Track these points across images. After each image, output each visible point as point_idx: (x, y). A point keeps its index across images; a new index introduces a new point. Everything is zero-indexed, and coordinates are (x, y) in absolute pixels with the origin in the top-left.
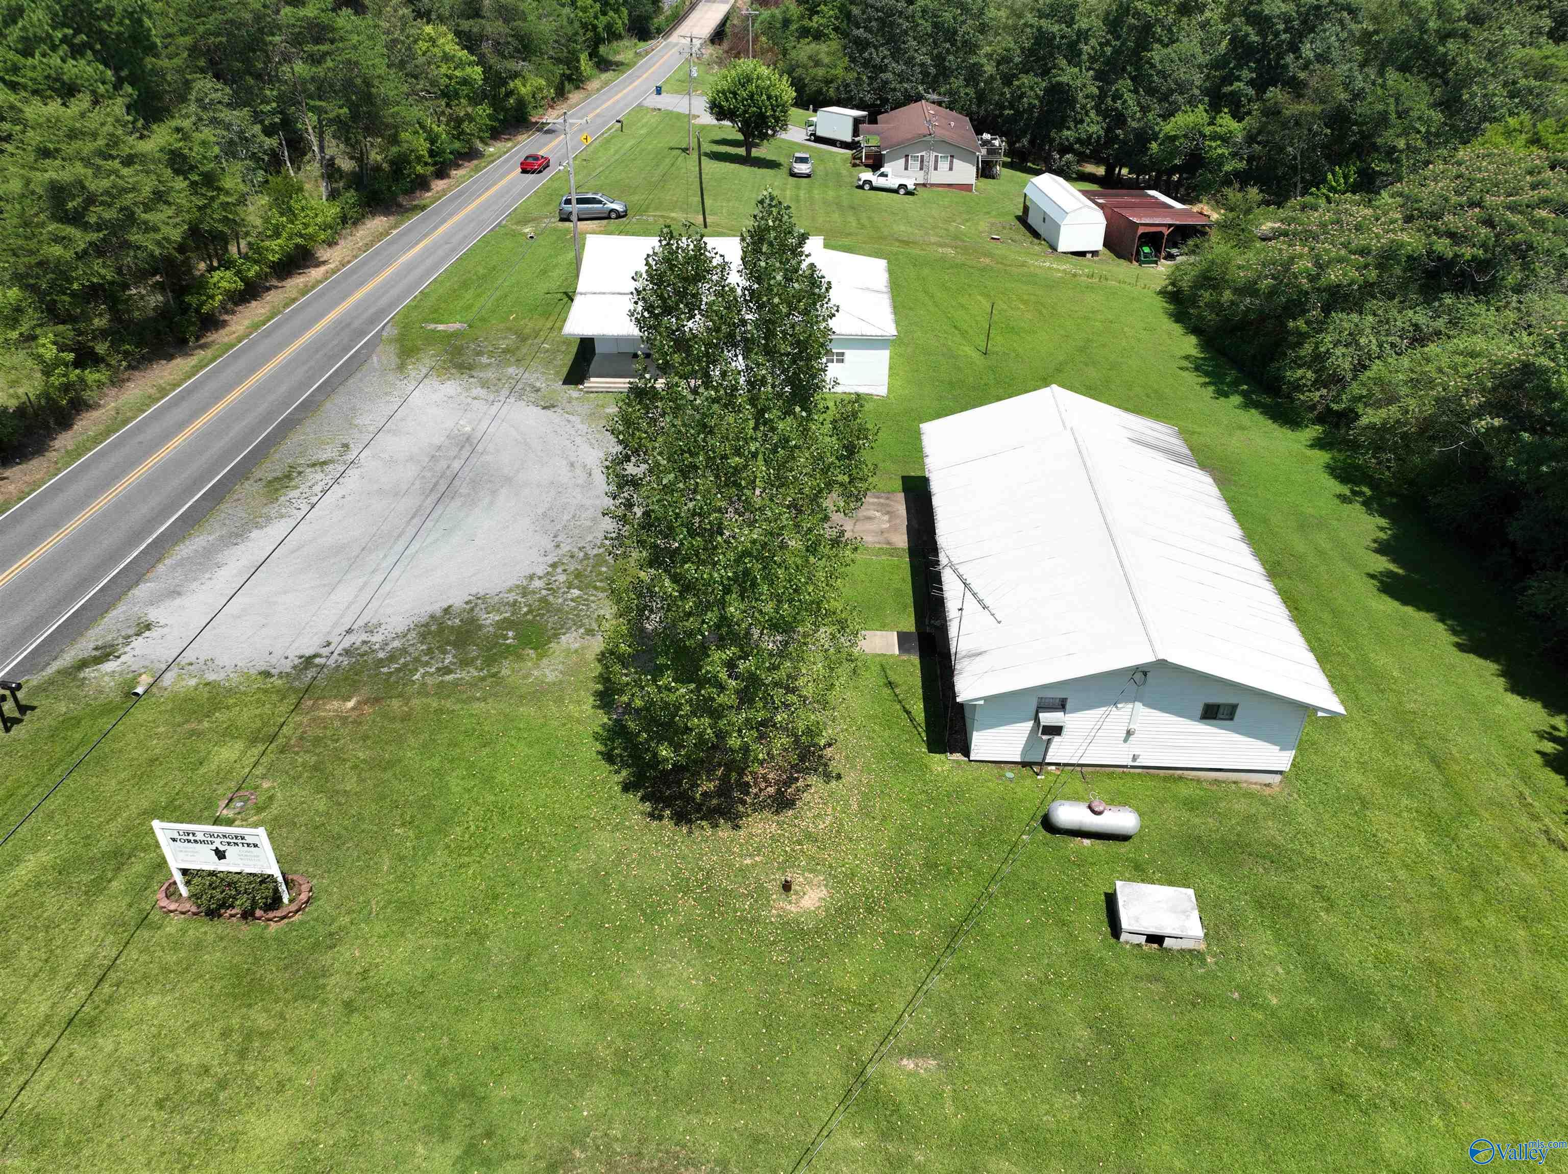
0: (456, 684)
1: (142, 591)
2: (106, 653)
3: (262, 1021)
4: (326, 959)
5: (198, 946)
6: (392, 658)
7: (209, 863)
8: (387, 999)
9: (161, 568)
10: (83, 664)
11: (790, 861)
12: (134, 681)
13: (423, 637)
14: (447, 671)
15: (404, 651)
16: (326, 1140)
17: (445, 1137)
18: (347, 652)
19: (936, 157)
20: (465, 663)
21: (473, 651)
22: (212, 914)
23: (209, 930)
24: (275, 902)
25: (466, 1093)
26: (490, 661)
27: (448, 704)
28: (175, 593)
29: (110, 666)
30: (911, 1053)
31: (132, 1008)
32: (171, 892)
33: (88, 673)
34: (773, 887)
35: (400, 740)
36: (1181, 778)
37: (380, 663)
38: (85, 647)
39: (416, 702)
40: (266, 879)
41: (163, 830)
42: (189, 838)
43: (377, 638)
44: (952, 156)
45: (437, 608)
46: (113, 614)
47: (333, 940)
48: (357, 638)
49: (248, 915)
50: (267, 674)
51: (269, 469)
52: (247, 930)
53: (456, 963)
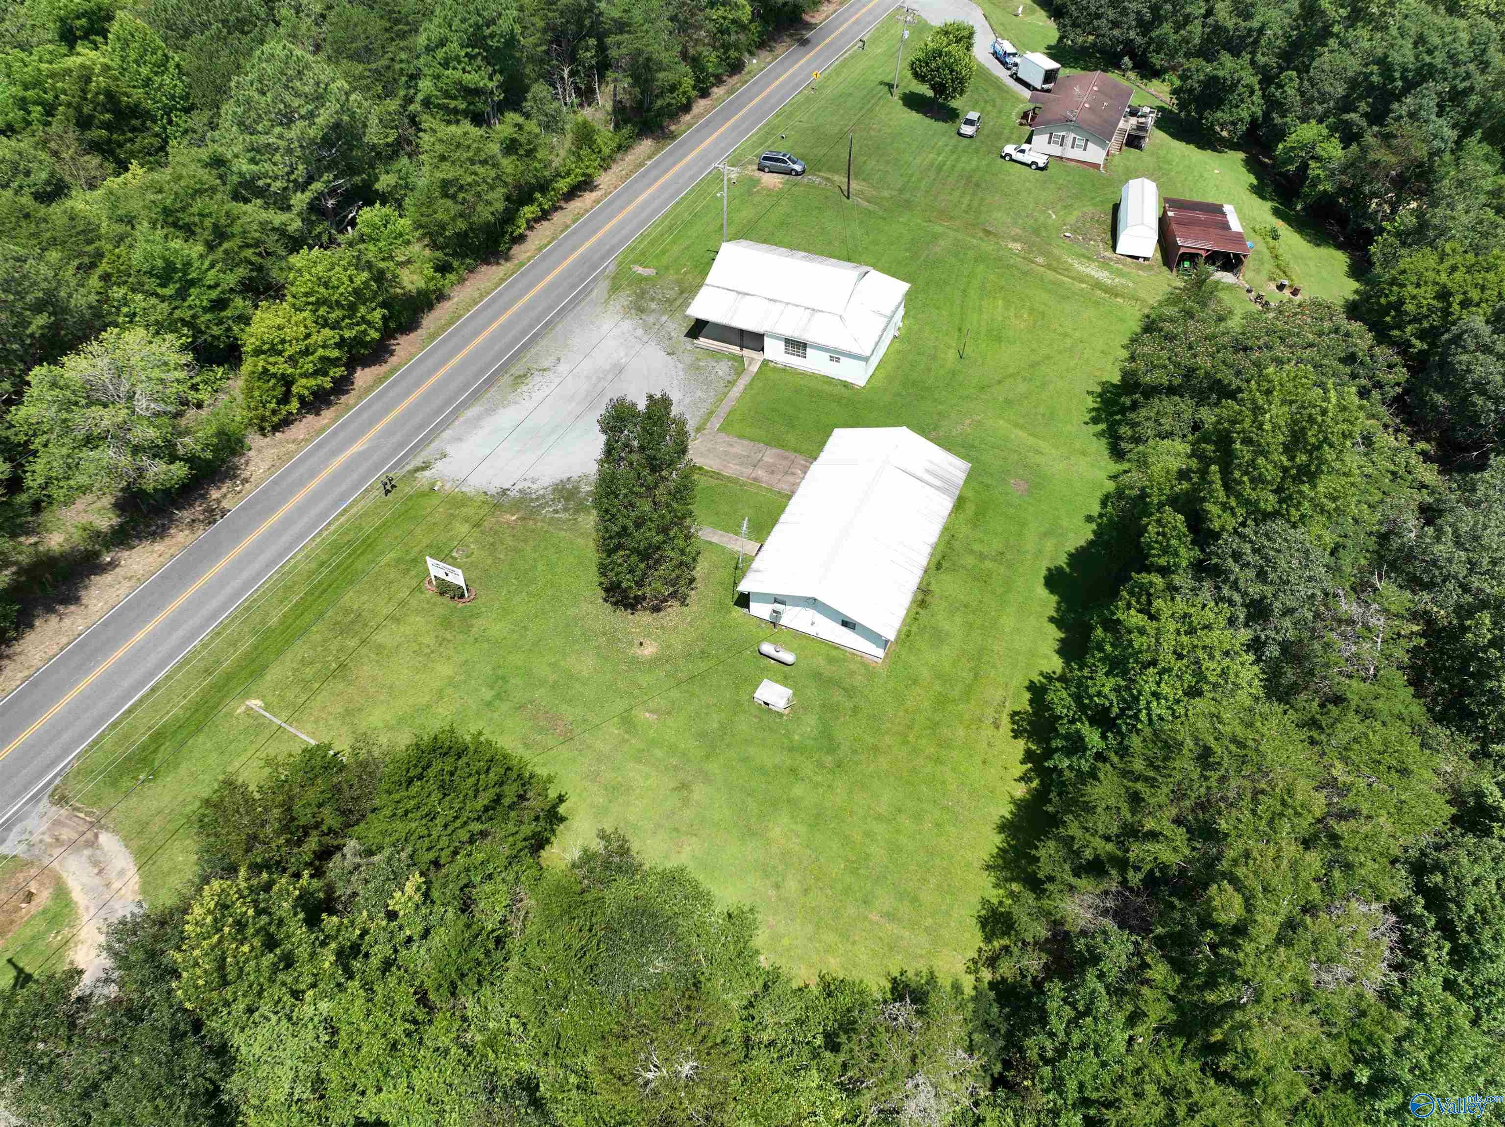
0: (558, 520)
1: (447, 434)
2: (426, 466)
3: (449, 636)
4: (474, 621)
5: (435, 604)
6: (537, 499)
7: (443, 577)
8: (488, 641)
9: (457, 423)
10: (417, 470)
11: (649, 635)
12: (434, 484)
13: (554, 490)
14: (556, 512)
15: (543, 497)
16: (458, 678)
17: (492, 688)
18: (520, 491)
19: (1075, 138)
20: (566, 510)
21: (571, 505)
22: (442, 594)
23: (440, 599)
24: (462, 596)
25: (503, 678)
26: (577, 512)
27: (551, 529)
28: (460, 439)
29: (427, 473)
30: (651, 712)
31: (411, 619)
32: (430, 582)
33: (418, 475)
34: (637, 642)
35: (526, 541)
36: (838, 648)
37: (532, 500)
38: (418, 462)
39: (539, 524)
40: (460, 587)
41: (430, 561)
42: (437, 566)
43: (535, 487)
44: (1087, 140)
45: (564, 477)
46: (433, 445)
47: (478, 615)
48: (527, 484)
49: (453, 598)
50: (485, 493)
51: (517, 370)
52: (452, 604)
53: (515, 636)
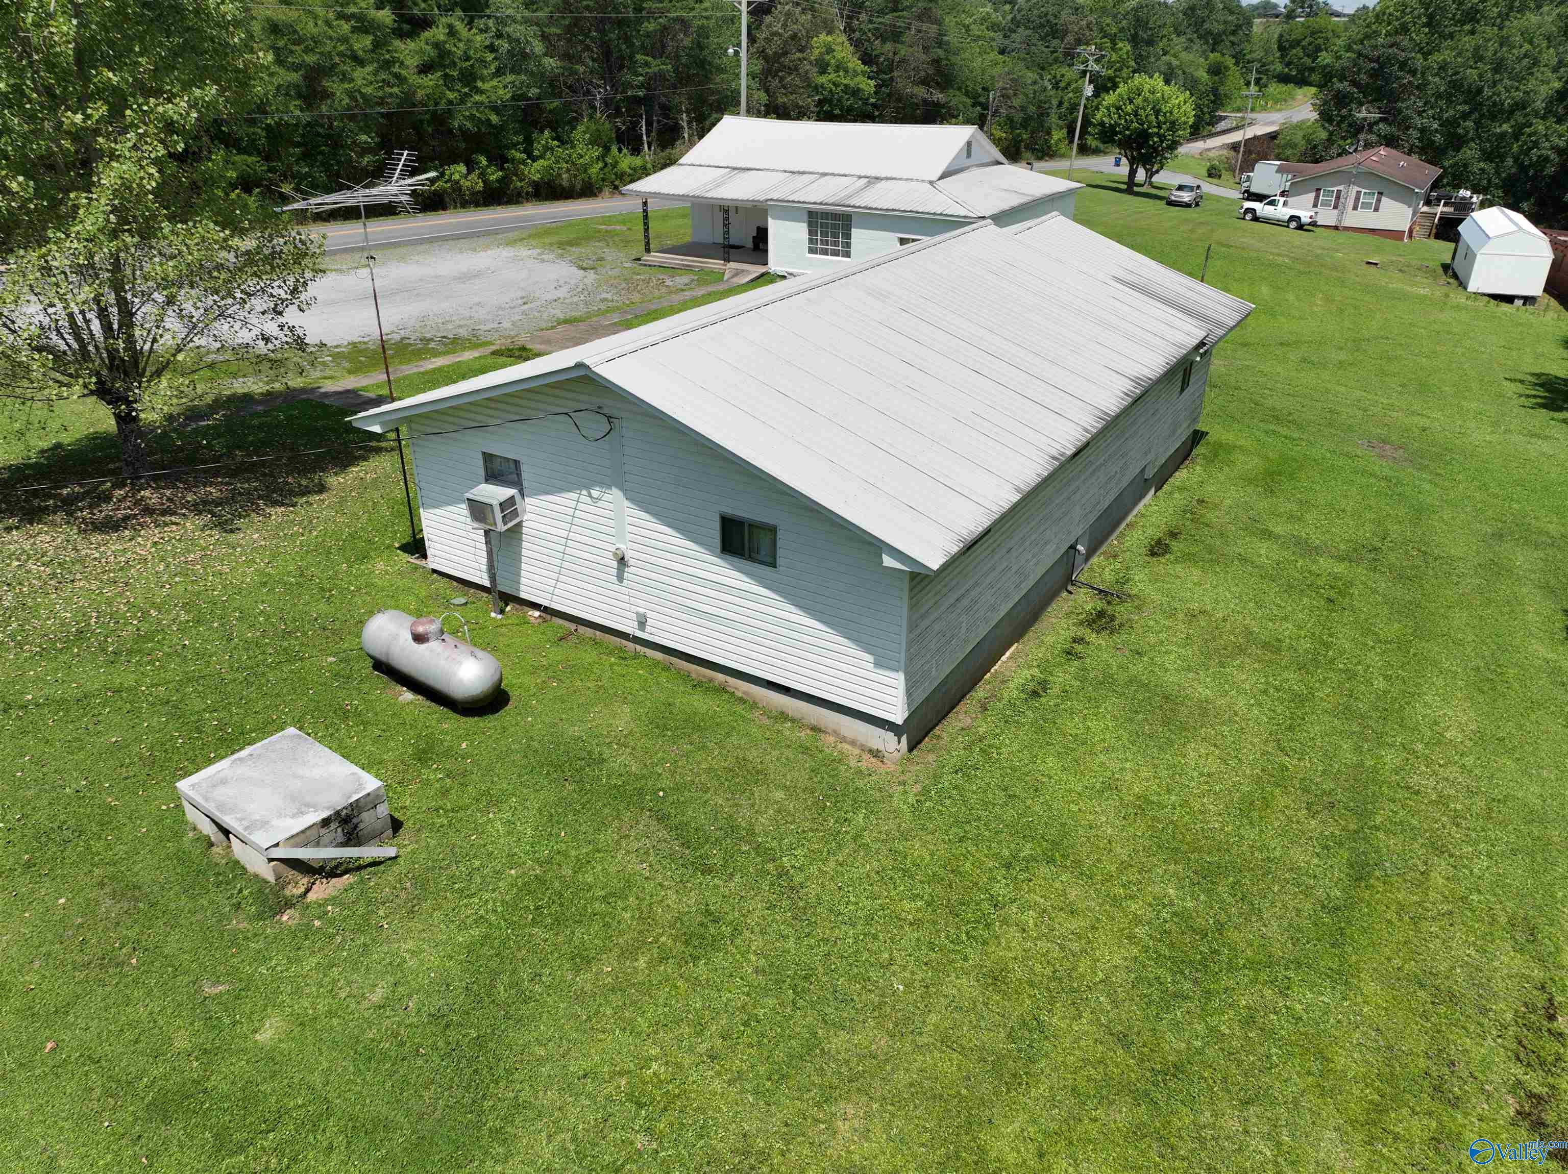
19: (1359, 193)
36: (722, 689)
44: (1380, 193)
